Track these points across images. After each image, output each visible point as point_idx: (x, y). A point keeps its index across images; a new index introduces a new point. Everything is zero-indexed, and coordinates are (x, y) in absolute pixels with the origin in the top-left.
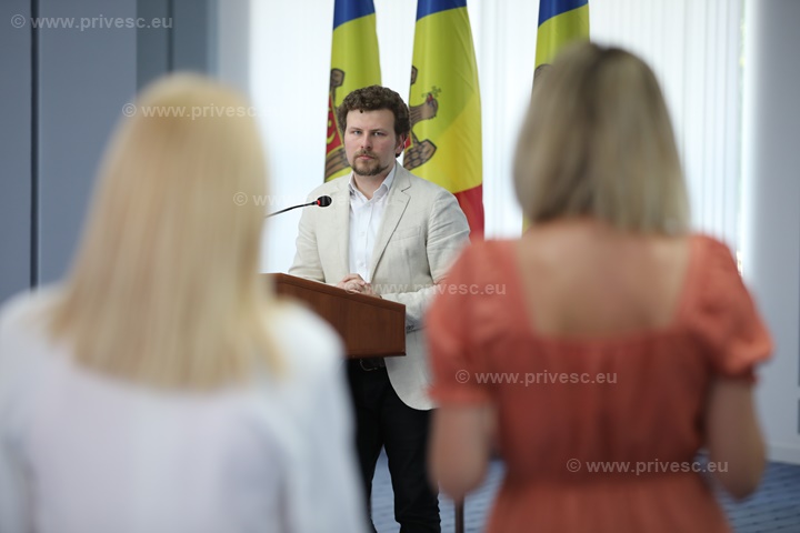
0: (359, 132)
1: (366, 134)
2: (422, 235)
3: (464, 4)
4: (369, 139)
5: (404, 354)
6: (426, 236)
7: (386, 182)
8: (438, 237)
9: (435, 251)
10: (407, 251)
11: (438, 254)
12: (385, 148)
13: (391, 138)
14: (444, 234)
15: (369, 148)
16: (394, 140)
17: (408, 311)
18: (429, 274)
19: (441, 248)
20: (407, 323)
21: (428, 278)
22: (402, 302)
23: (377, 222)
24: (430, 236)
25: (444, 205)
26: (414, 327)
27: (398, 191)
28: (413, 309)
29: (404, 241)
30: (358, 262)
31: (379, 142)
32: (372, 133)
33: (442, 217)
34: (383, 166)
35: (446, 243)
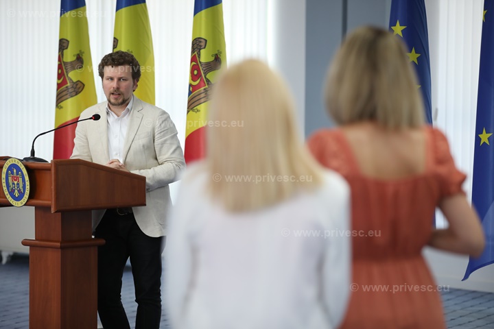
0: (112, 79)
1: (116, 80)
2: (152, 136)
3: (144, 2)
4: (118, 83)
5: (145, 205)
6: (154, 137)
7: (129, 107)
8: (161, 137)
9: (160, 146)
10: (143, 146)
11: (161, 148)
12: (127, 88)
13: (130, 81)
14: (164, 136)
15: (118, 88)
16: (132, 83)
17: (147, 181)
18: (156, 159)
19: (163, 144)
20: (147, 187)
21: (156, 161)
22: (143, 175)
23: (125, 131)
24: (156, 137)
25: (163, 119)
26: (151, 189)
27: (136, 112)
28: (149, 179)
29: (142, 141)
30: (114, 153)
31: (123, 84)
32: (119, 79)
33: (163, 126)
34: (126, 98)
35: (166, 141)
